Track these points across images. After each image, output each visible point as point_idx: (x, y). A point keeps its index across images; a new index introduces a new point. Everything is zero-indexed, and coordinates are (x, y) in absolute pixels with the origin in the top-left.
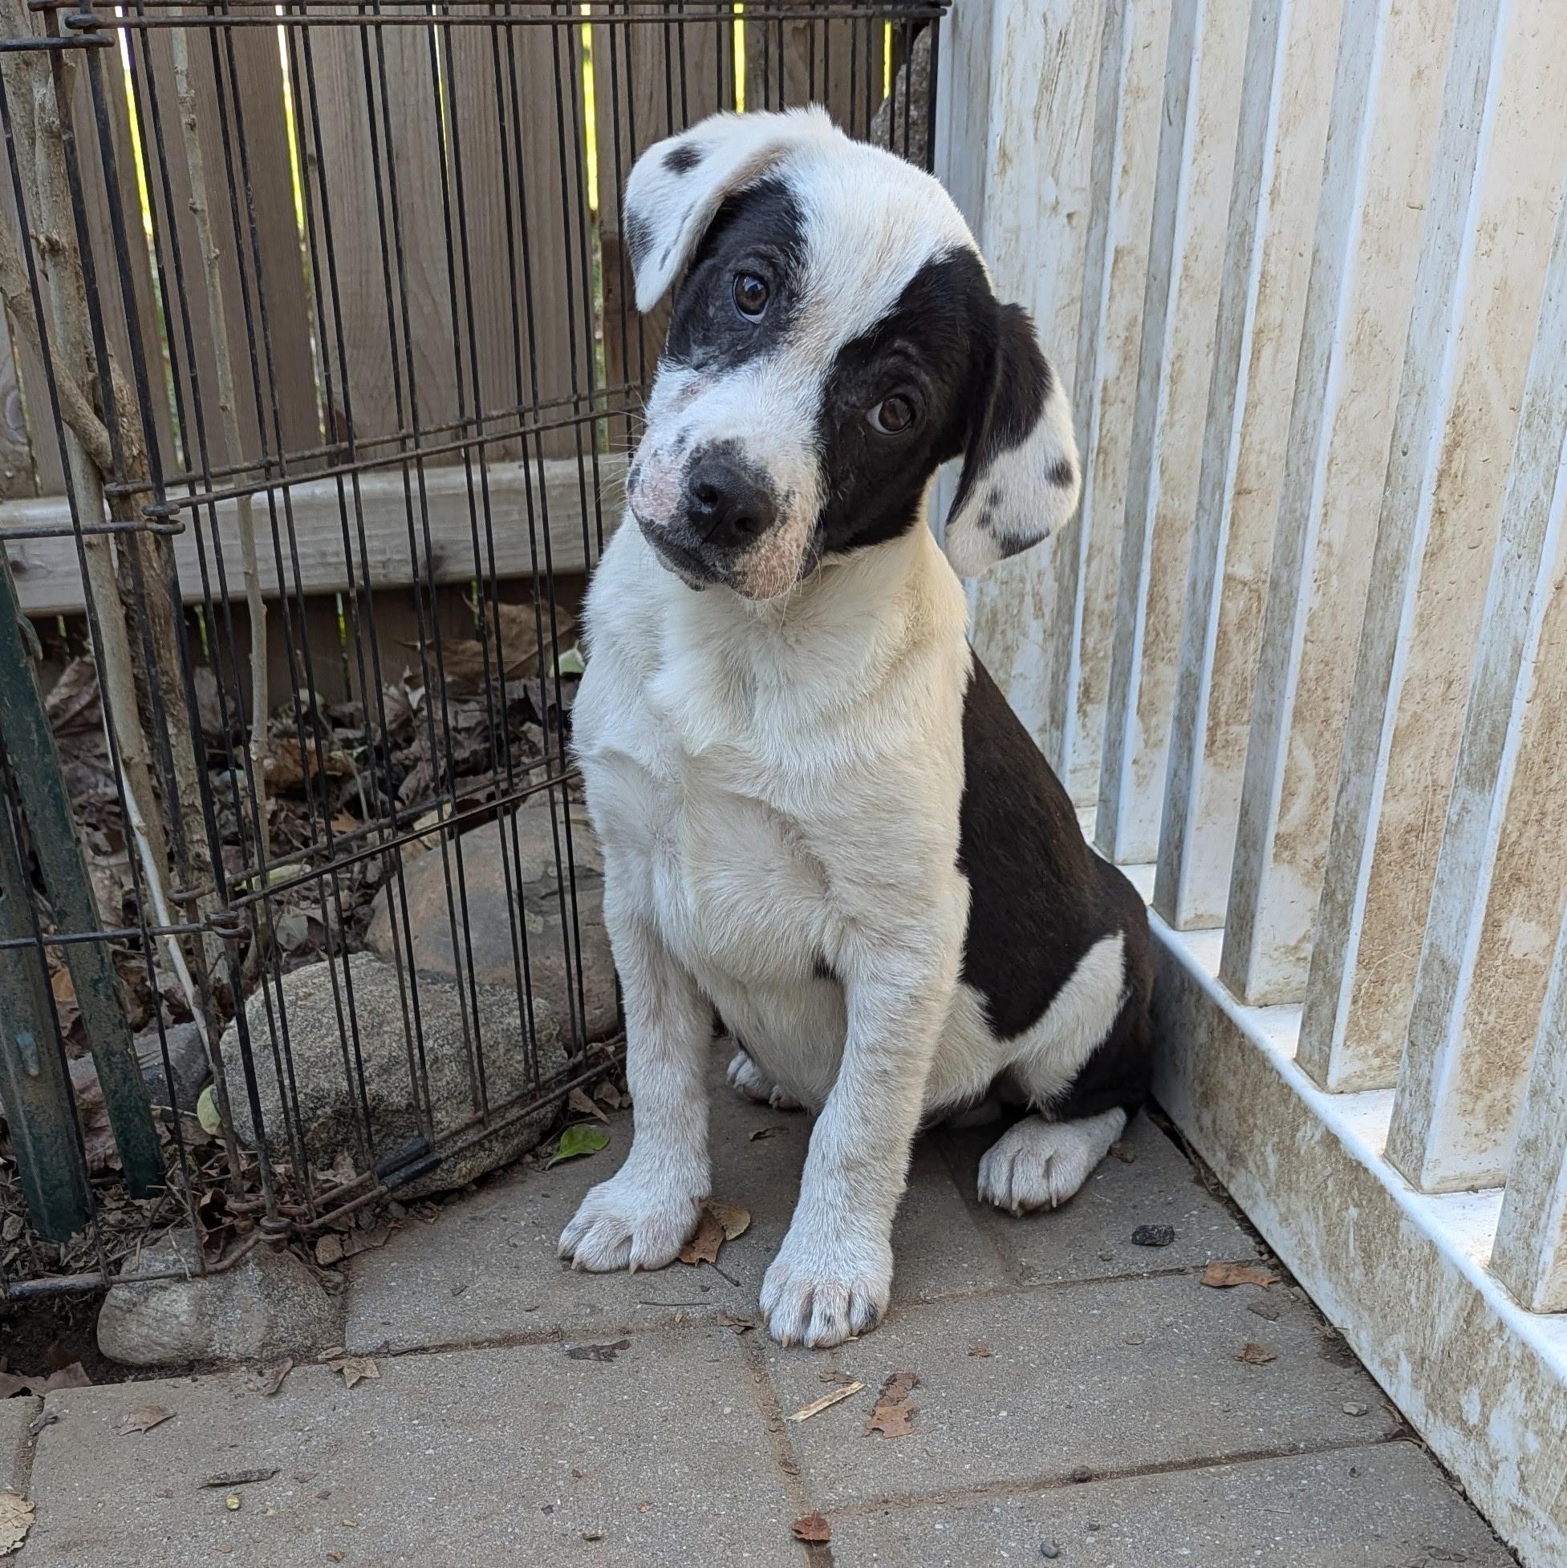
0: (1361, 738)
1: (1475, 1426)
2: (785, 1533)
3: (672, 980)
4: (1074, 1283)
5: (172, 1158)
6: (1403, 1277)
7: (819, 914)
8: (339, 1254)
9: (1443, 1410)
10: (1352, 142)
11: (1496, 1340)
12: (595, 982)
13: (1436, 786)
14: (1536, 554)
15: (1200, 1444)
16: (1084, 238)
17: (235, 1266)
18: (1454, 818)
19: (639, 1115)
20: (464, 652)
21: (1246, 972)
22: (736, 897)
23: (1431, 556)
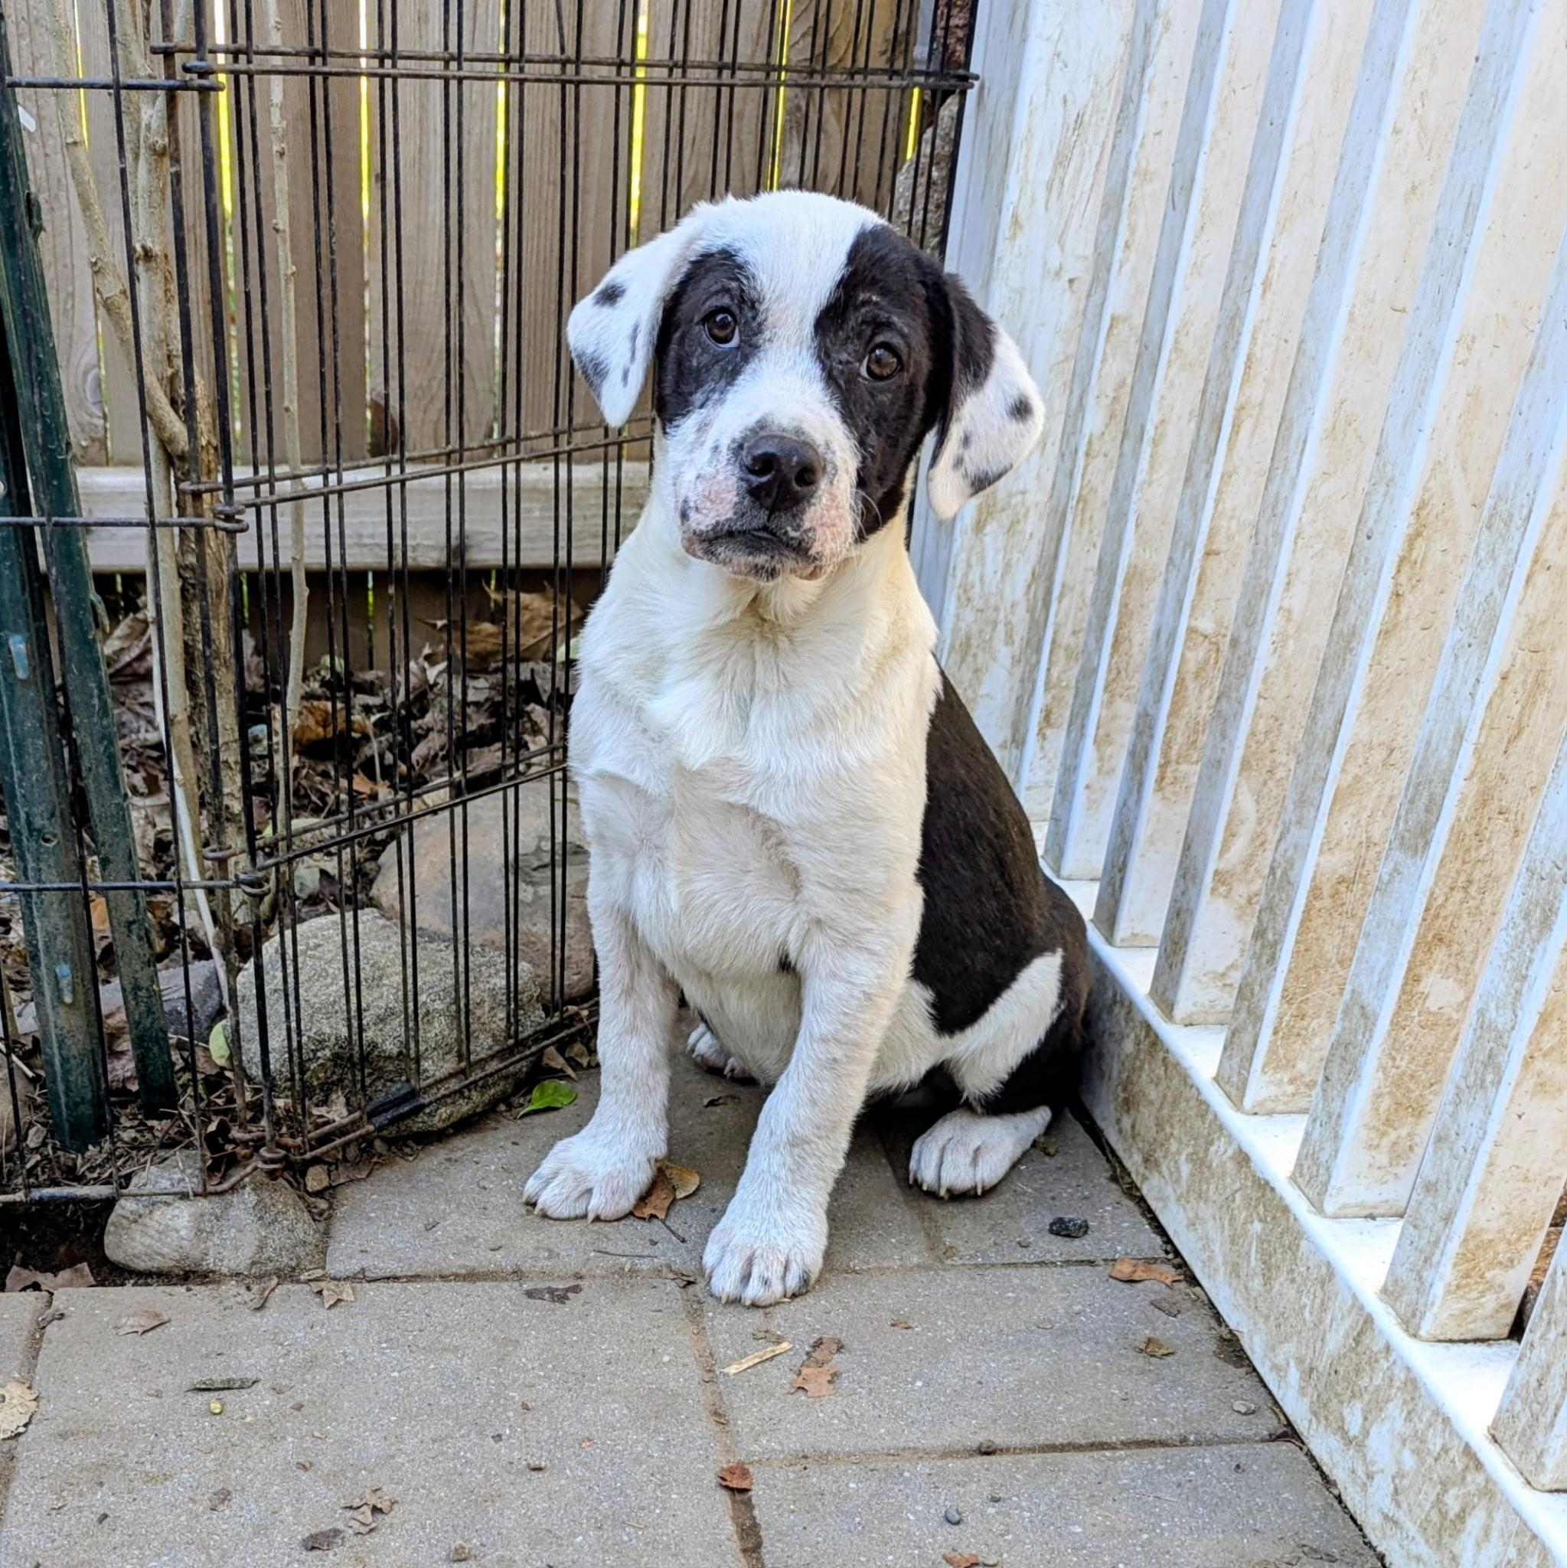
0: (1303, 793)
1: (1355, 1437)
2: (710, 1479)
3: (645, 964)
4: (993, 1265)
5: (184, 1086)
6: (1299, 1292)
7: (788, 912)
8: (325, 1183)
9: (1326, 1418)
10: (1345, 246)
11: (1382, 1361)
12: (575, 950)
13: (1369, 843)
14: (1486, 645)
15: (1098, 1429)
16: (1083, 303)
17: (233, 1189)
18: (1386, 878)
19: (606, 1080)
20: (479, 632)
21: (1176, 993)
22: (716, 897)
23: (1385, 633)
